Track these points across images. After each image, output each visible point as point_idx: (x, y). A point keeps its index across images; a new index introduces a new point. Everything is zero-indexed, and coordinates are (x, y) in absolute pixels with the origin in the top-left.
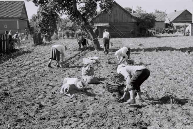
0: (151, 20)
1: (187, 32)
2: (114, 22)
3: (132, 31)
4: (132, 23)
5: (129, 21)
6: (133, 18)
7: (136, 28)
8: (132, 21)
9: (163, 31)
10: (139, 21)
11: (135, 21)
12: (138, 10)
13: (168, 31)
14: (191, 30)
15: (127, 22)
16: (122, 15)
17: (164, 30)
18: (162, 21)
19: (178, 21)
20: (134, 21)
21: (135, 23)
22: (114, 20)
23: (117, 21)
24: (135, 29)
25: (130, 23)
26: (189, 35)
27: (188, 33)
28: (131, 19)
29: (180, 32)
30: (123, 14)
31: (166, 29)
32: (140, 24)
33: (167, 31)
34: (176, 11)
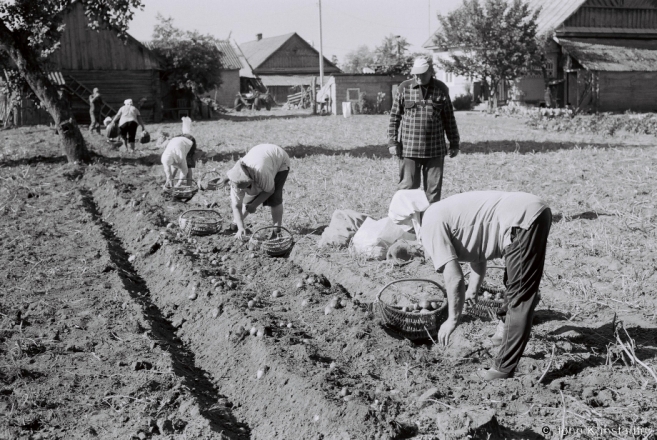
0: (209, 63)
1: (323, 105)
2: (80, 68)
3: (145, 99)
4: (145, 71)
5: (133, 65)
6: (146, 55)
7: (159, 91)
8: (145, 66)
9: (240, 101)
10: (168, 66)
11: (155, 65)
12: (162, 29)
13: (256, 100)
14: (337, 97)
15: (126, 69)
16: (109, 43)
17: (242, 99)
18: (231, 68)
19: (273, 69)
20: (149, 64)
21: (154, 71)
22: (80, 62)
23: (91, 64)
24: (154, 92)
25: (137, 71)
26: (329, 114)
27: (325, 107)
28: (140, 59)
29: (296, 104)
30: (111, 40)
31: (249, 95)
32: (170, 77)
33: (251, 101)
34: (260, 36)
